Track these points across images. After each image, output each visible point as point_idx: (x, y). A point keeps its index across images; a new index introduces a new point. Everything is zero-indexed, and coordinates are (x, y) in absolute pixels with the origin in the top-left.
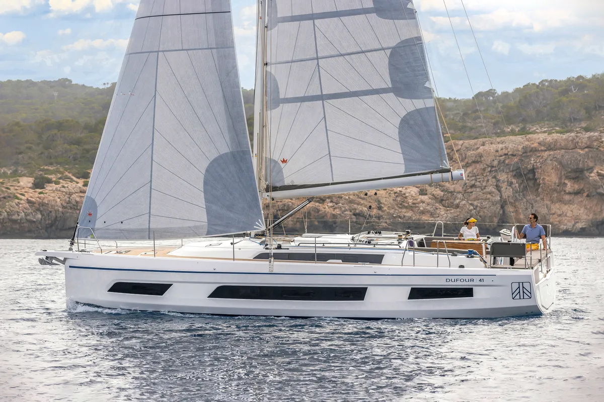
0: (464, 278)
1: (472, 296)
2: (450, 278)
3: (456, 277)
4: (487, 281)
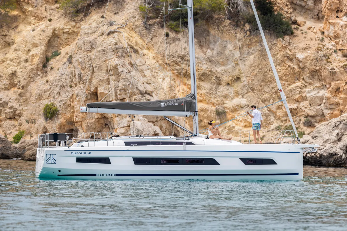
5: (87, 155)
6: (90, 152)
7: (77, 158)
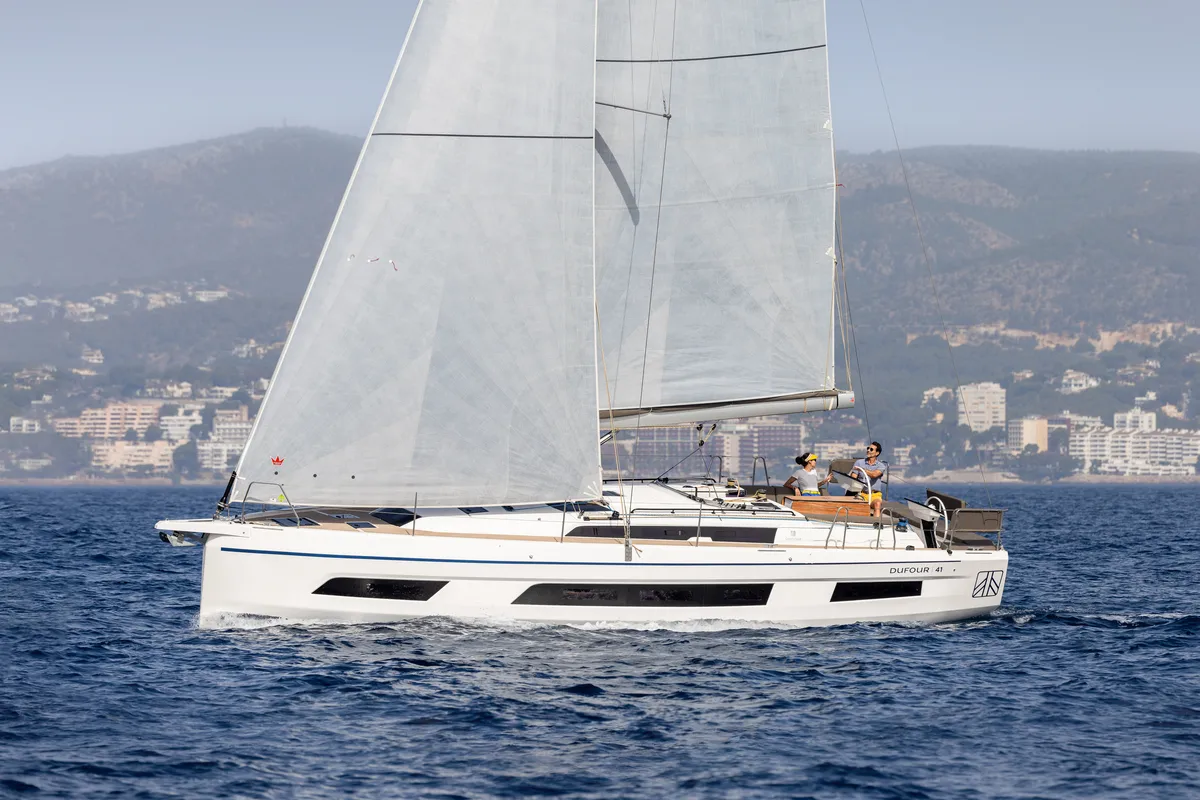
0: (916, 566)
1: (919, 593)
2: (896, 566)
3: (905, 566)
4: (947, 570)
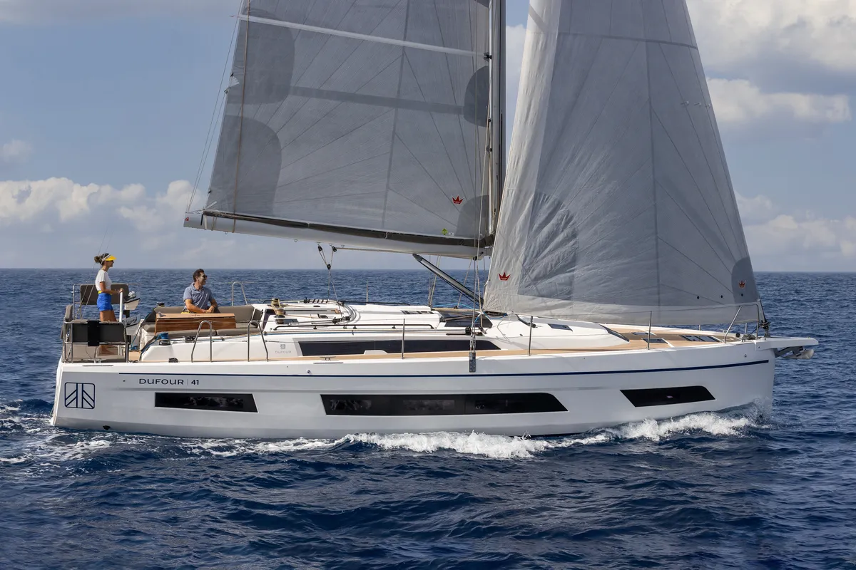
5: (187, 388)
6: (196, 378)
7: (157, 394)
